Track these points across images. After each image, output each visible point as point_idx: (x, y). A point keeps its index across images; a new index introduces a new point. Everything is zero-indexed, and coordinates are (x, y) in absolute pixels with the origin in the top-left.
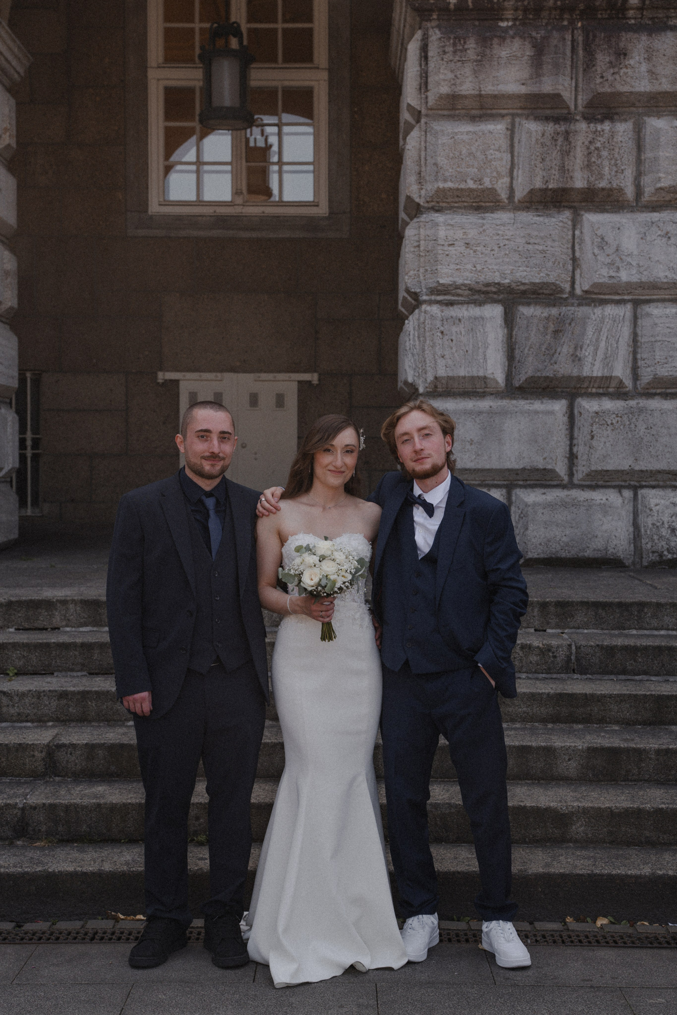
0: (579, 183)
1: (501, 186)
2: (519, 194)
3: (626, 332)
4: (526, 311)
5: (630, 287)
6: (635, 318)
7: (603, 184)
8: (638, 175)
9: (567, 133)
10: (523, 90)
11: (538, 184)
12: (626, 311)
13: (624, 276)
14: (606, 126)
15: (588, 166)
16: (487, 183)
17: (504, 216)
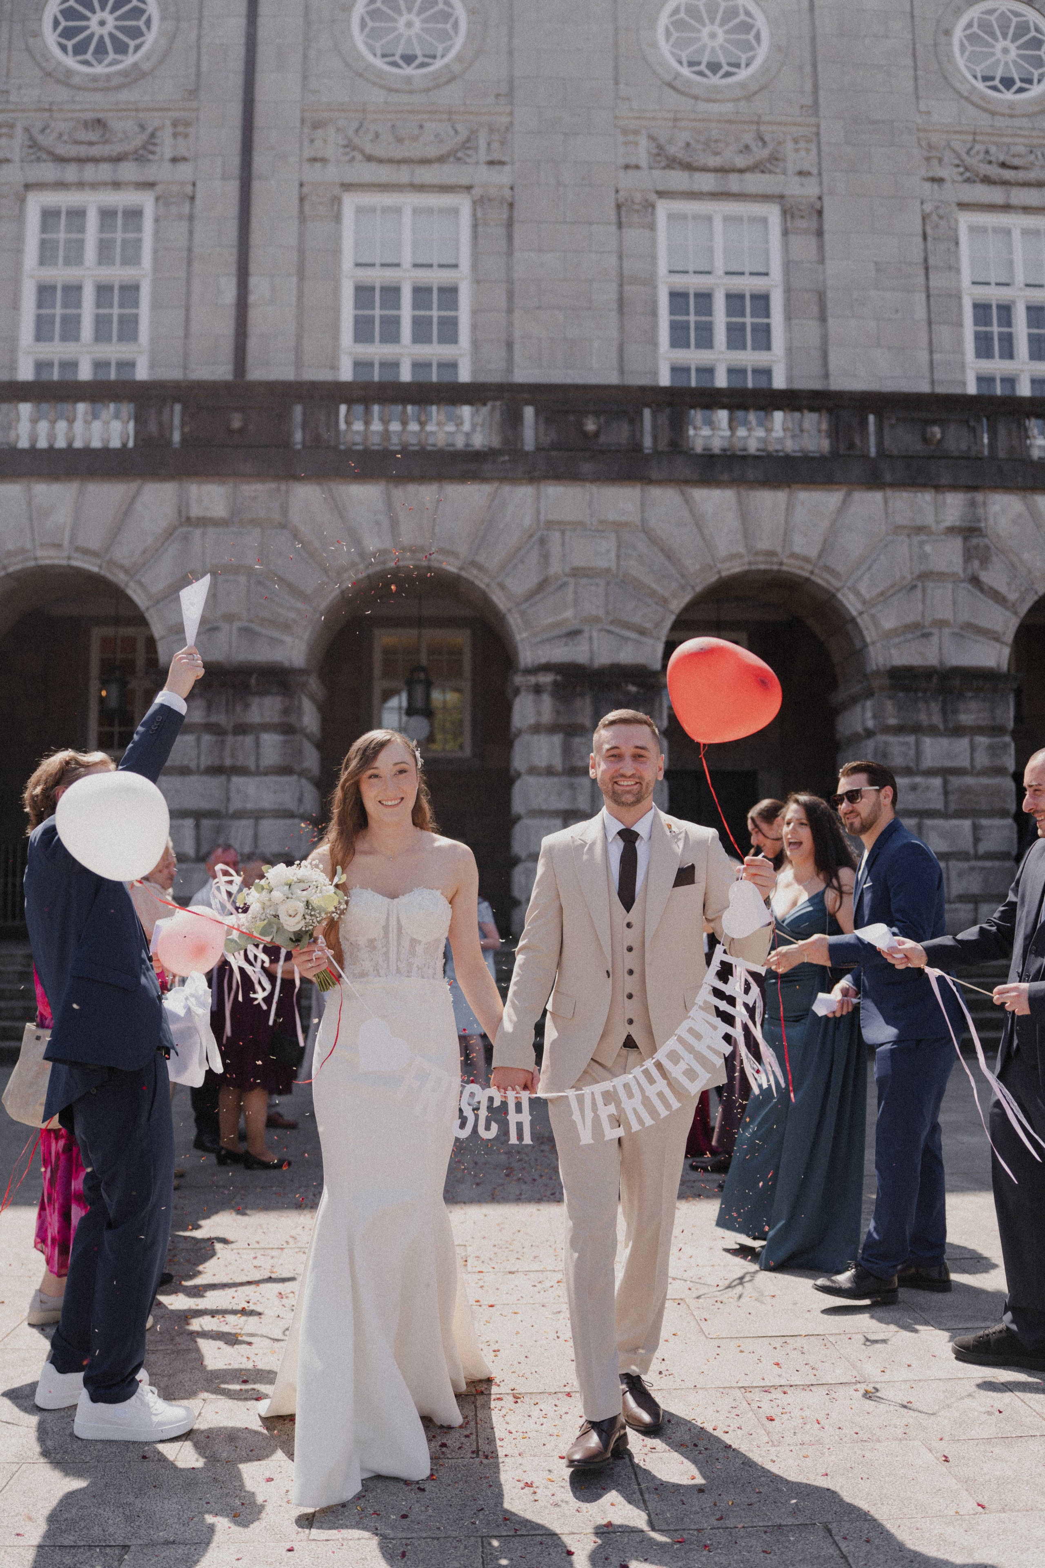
0: (228, 762)
1: (193, 765)
2: (202, 767)
3: (250, 833)
4: (206, 823)
5: (252, 812)
6: (256, 826)
7: (239, 764)
8: (258, 759)
9: (223, 742)
10: (202, 721)
11: (209, 763)
12: (250, 822)
13: (250, 806)
14: (240, 738)
15: (233, 756)
16: (185, 762)
17: (193, 779)
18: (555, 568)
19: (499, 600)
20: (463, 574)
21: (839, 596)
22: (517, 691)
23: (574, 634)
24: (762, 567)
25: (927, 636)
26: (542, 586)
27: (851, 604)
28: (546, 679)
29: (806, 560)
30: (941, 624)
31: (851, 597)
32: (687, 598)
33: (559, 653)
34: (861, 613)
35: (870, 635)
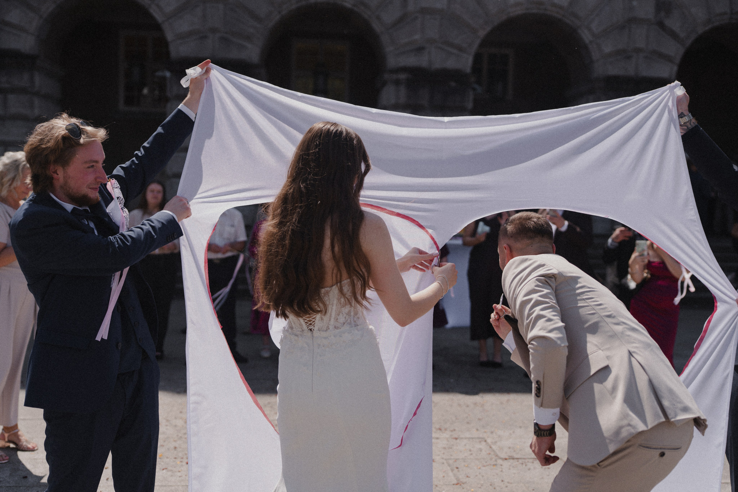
18: (411, 7)
19: (376, 26)
20: (356, 9)
21: (580, 31)
22: (384, 84)
23: (420, 50)
24: (535, 11)
25: (629, 58)
26: (401, 20)
27: (586, 36)
28: (403, 76)
29: (561, 8)
30: (638, 50)
31: (586, 31)
32: (488, 29)
33: (411, 61)
34: (591, 42)
35: (595, 55)
